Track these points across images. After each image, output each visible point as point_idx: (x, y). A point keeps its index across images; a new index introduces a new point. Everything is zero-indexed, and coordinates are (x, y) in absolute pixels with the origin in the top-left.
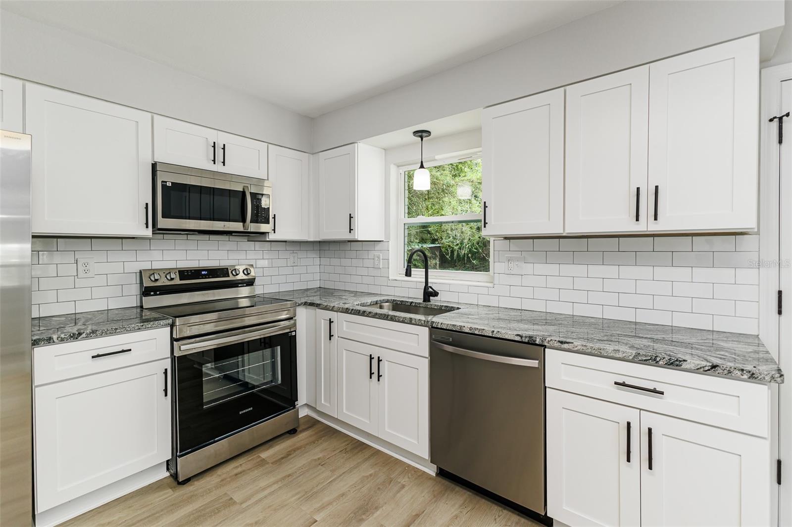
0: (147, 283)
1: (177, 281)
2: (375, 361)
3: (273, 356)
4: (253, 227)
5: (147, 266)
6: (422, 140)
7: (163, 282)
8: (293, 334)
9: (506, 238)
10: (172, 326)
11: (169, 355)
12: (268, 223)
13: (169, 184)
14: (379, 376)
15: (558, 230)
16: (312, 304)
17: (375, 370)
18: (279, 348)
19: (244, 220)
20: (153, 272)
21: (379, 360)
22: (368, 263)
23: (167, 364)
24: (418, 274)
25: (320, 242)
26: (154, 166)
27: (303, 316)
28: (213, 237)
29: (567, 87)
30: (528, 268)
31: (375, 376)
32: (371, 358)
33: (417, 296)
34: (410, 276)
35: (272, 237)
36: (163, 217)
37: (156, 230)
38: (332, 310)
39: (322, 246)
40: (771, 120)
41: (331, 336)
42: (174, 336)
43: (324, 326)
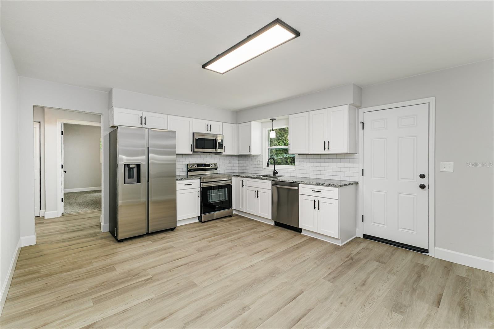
0: (189, 168)
1: (197, 168)
2: (256, 192)
3: (225, 192)
4: (219, 151)
5: (188, 163)
6: (273, 121)
7: (193, 168)
8: (231, 185)
9: (299, 154)
10: (200, 179)
11: (199, 187)
12: (223, 149)
13: (197, 139)
14: (258, 197)
15: (307, 153)
16: (237, 176)
17: (256, 195)
18: (227, 189)
19: (216, 148)
20: (191, 164)
21: (258, 192)
22: (255, 163)
23: (199, 189)
24: (271, 167)
25: (238, 155)
26: (193, 134)
27: (234, 179)
28: (210, 154)
29: (310, 112)
30: (305, 164)
31: (256, 197)
32: (255, 191)
33: (271, 174)
34: (268, 166)
35: (223, 153)
36: (196, 148)
37: (194, 152)
38: (243, 177)
39: (240, 156)
40: (361, 123)
41: (243, 186)
42: (201, 182)
43: (241, 183)
